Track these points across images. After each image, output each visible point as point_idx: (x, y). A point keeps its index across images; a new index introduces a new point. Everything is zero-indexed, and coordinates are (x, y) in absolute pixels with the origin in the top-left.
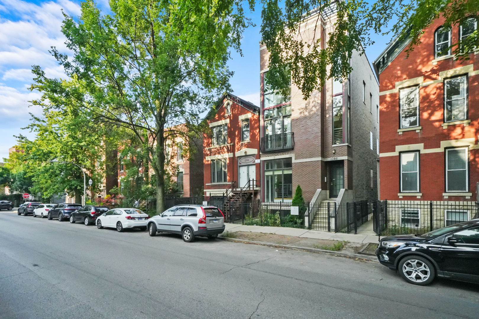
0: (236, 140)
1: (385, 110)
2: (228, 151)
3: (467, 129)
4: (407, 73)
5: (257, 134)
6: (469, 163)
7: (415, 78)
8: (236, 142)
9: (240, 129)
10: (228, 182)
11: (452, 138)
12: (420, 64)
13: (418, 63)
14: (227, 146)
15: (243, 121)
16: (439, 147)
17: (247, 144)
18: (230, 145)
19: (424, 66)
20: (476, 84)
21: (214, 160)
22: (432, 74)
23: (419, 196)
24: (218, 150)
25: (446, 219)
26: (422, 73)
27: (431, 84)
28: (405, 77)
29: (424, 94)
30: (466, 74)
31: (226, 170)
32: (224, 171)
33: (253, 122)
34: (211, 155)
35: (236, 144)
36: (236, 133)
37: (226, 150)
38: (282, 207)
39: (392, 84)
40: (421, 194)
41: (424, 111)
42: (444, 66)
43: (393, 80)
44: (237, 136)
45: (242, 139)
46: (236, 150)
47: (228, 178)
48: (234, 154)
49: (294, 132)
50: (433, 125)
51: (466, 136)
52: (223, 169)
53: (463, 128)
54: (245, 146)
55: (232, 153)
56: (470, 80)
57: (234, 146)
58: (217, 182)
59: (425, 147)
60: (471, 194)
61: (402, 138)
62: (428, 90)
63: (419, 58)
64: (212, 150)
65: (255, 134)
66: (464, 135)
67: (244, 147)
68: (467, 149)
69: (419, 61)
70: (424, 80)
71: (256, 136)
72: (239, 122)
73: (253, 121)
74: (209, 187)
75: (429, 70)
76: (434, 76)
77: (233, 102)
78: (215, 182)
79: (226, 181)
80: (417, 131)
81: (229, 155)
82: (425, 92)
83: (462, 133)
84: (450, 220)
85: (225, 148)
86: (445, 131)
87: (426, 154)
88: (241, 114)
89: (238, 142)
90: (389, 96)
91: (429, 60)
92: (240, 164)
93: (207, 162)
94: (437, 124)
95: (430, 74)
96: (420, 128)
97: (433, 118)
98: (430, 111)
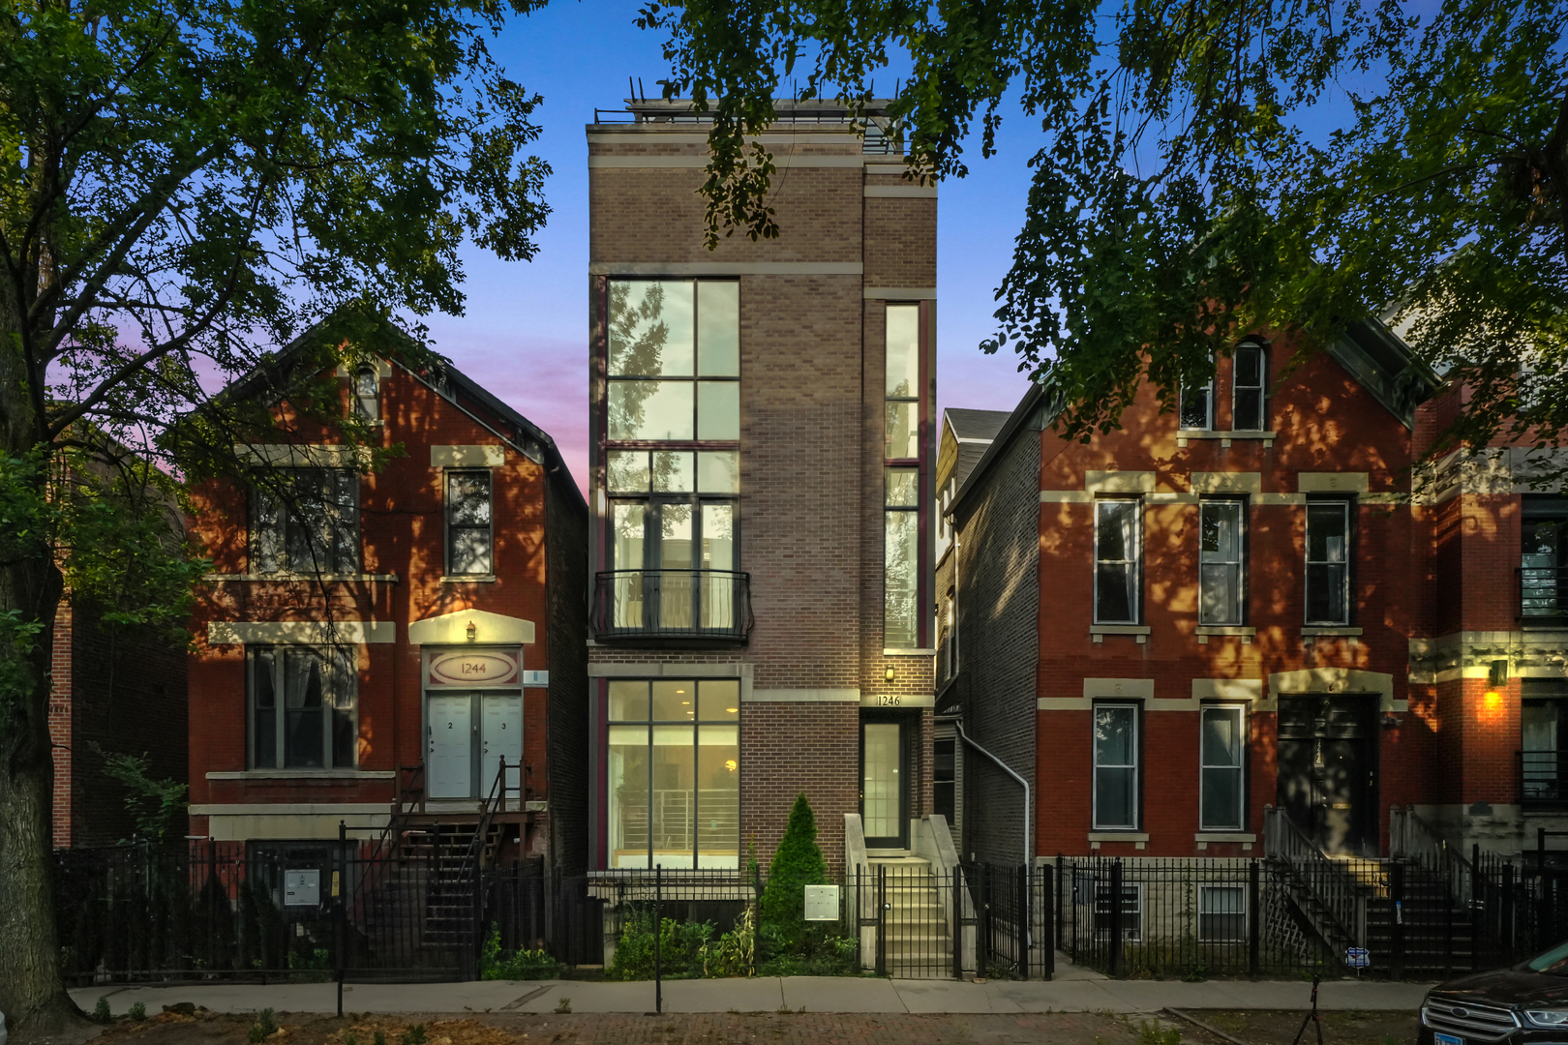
0: (416, 565)
1: (1056, 553)
2: (365, 611)
3: (1246, 651)
4: (1116, 448)
5: (531, 549)
6: (1247, 747)
7: (1136, 473)
8: (413, 570)
9: (438, 512)
10: (363, 767)
11: (1216, 672)
12: (1146, 432)
13: (1143, 427)
14: (360, 584)
15: (451, 471)
16: (1187, 694)
17: (476, 592)
18: (381, 584)
19: (1155, 441)
20: (1266, 529)
21: (269, 647)
22: (1175, 470)
23: (1141, 840)
24: (297, 595)
25: (1200, 912)
26: (1151, 459)
27: (1172, 501)
28: (1109, 459)
29: (1155, 528)
30: (1244, 497)
31: (350, 705)
32: (335, 712)
33: (515, 491)
34: (244, 618)
35: (414, 582)
36: (416, 526)
37: (350, 602)
38: (663, 890)
39: (1075, 472)
40: (1146, 837)
41: (1156, 582)
42: (1201, 457)
43: (1079, 460)
44: (421, 543)
45: (443, 558)
46: (414, 612)
47: (359, 746)
48: (402, 632)
49: (753, 572)
50: (1175, 628)
51: (1244, 670)
52: (329, 699)
53: (1238, 650)
54: (466, 596)
55: (391, 625)
56: (1255, 515)
57: (401, 589)
58: (287, 765)
59: (1159, 693)
60: (1253, 838)
61: (1100, 656)
62: (1167, 516)
63: (1144, 413)
64: (255, 591)
65: (524, 549)
66: (1240, 668)
67: (458, 604)
68: (1241, 708)
69: (1144, 420)
70: (1157, 484)
71: (531, 557)
72: (433, 477)
73: (510, 486)
74: (226, 793)
75: (1167, 456)
76: (1180, 480)
77: (395, 367)
78: (272, 765)
79: (349, 764)
80: (1140, 640)
81: (368, 632)
82: (1157, 521)
83: (1236, 662)
84: (1209, 912)
85: (343, 592)
86: (1202, 649)
87: (1159, 714)
88: (444, 439)
89: (425, 572)
90: (1066, 508)
91: (1167, 428)
92: (433, 680)
93: (216, 653)
94: (1183, 624)
95: (1170, 471)
96: (1147, 630)
97: (1177, 606)
98: (1168, 584)
